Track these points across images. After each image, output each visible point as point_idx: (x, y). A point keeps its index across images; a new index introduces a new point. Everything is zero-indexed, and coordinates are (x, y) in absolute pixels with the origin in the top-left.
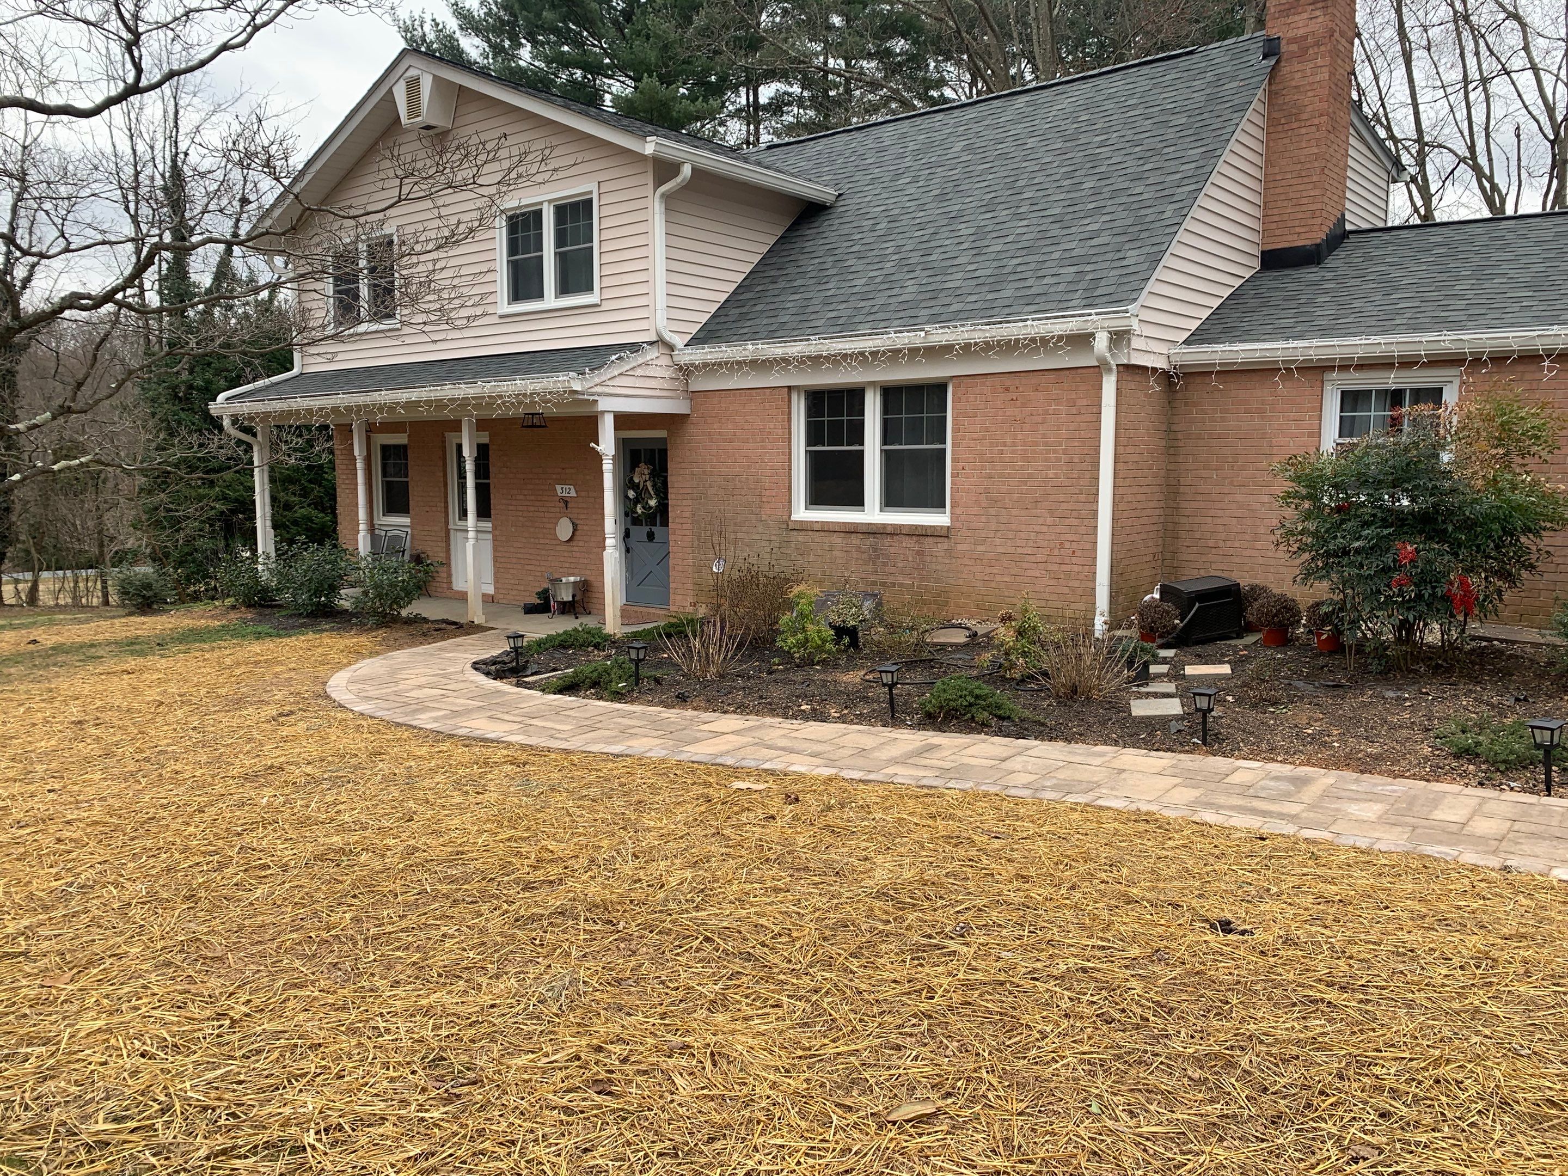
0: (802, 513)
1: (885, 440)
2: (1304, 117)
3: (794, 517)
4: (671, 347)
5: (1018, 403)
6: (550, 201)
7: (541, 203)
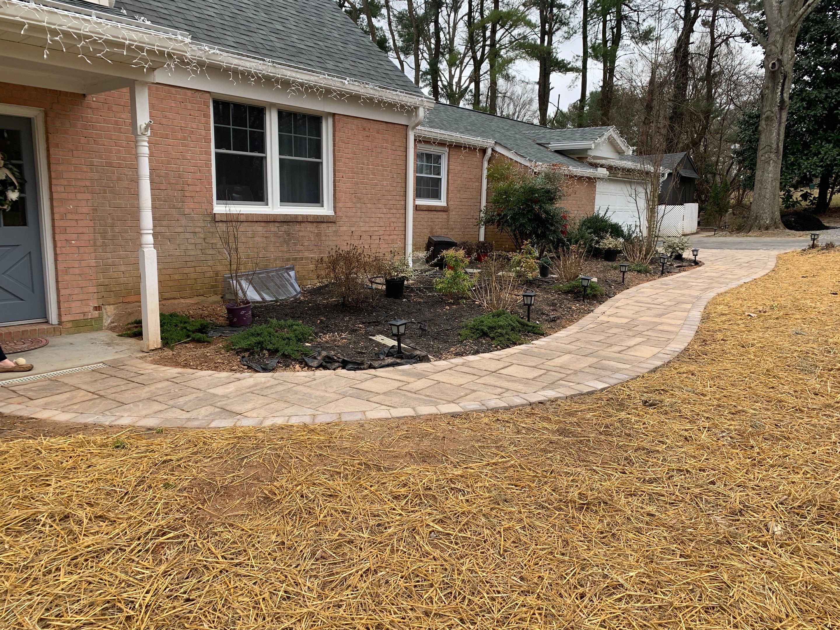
1: (280, 151)
3: (215, 211)
5: (370, 140)
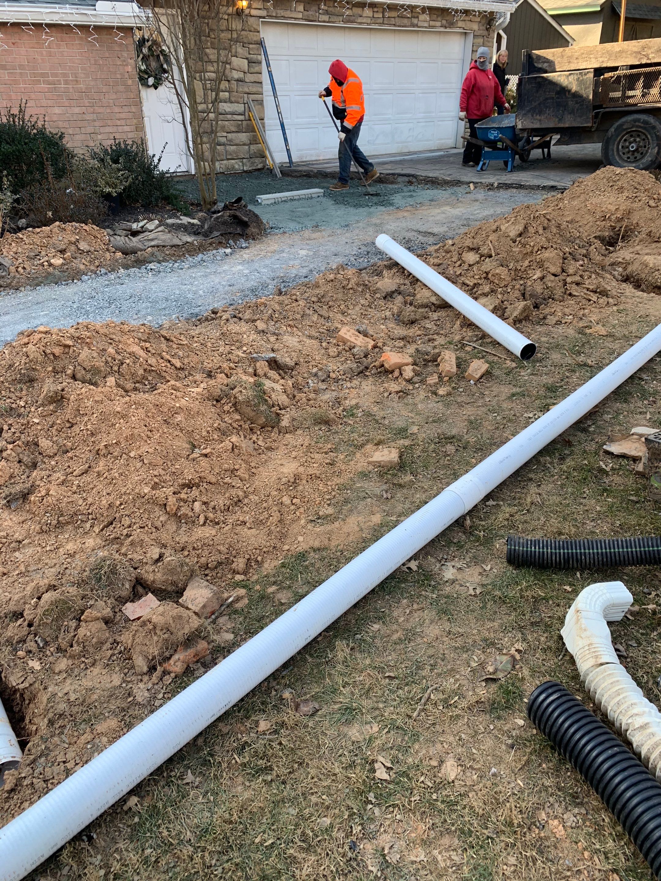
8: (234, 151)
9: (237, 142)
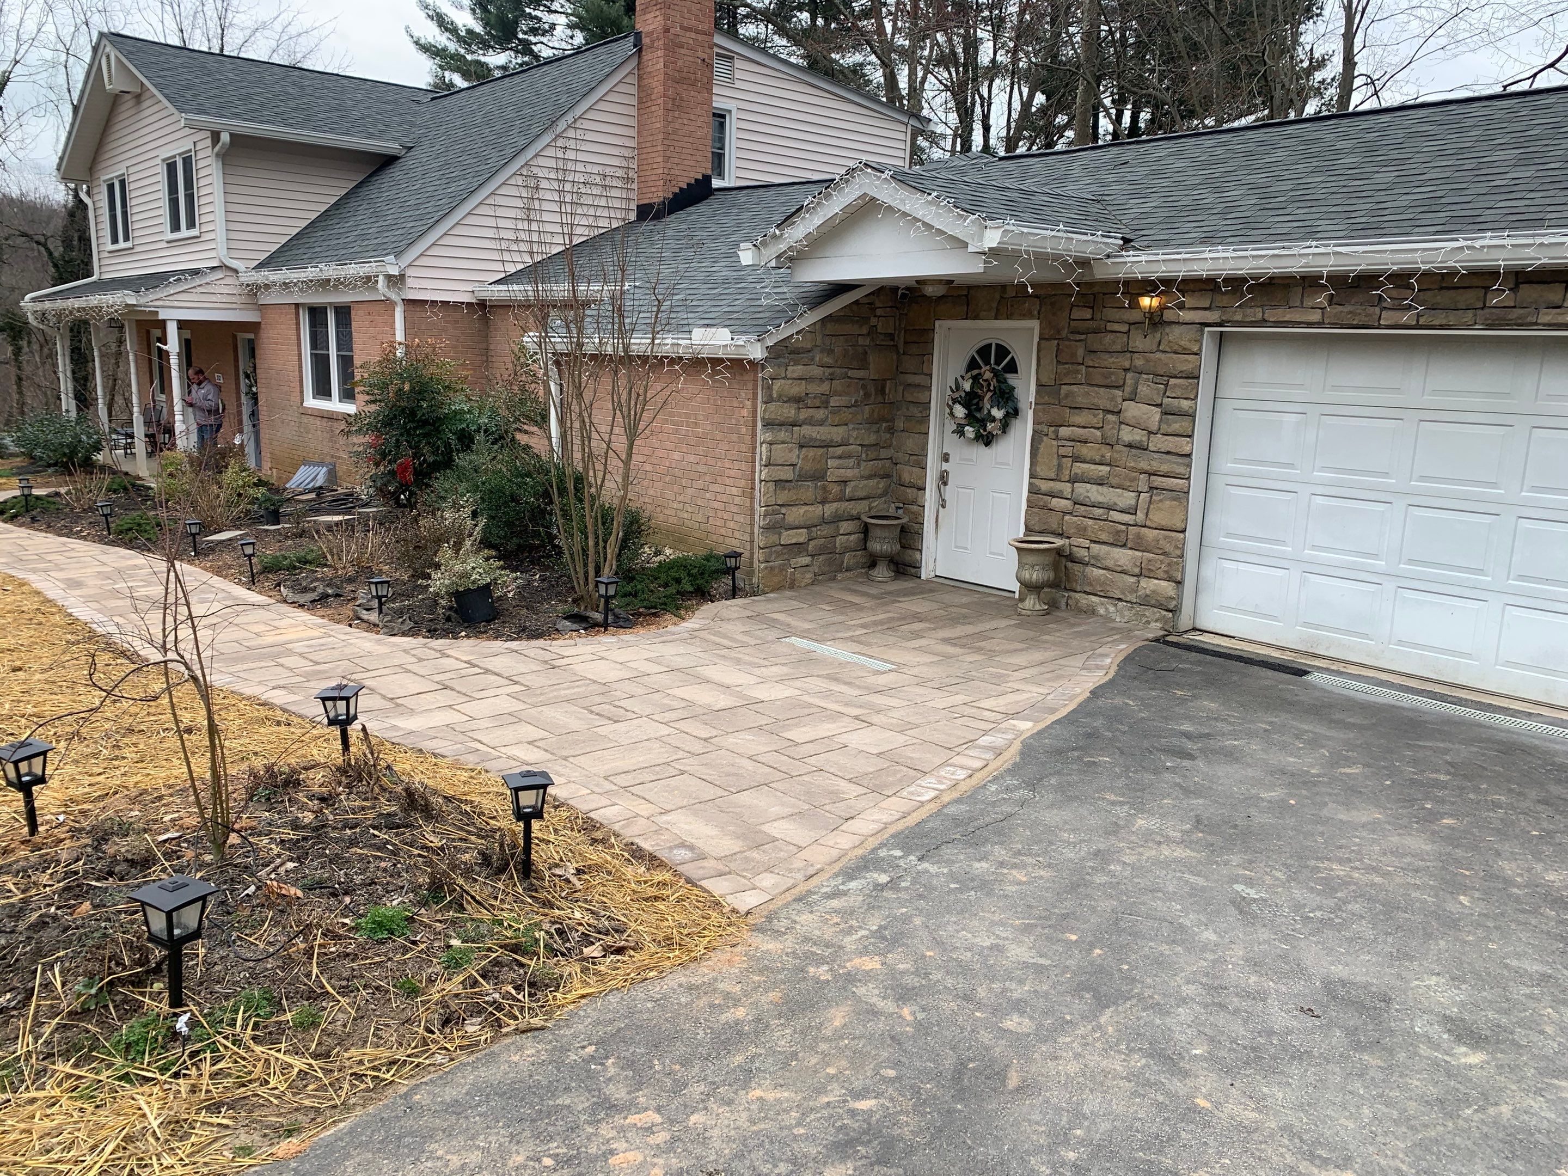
0: (312, 402)
1: (338, 349)
2: (653, 97)
3: (305, 404)
4: (236, 271)
5: (374, 324)
6: (180, 154)
7: (174, 156)
8: (1098, 580)
9: (1109, 563)
